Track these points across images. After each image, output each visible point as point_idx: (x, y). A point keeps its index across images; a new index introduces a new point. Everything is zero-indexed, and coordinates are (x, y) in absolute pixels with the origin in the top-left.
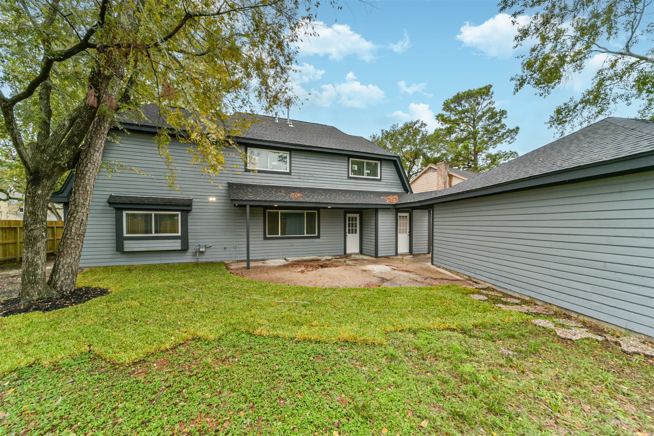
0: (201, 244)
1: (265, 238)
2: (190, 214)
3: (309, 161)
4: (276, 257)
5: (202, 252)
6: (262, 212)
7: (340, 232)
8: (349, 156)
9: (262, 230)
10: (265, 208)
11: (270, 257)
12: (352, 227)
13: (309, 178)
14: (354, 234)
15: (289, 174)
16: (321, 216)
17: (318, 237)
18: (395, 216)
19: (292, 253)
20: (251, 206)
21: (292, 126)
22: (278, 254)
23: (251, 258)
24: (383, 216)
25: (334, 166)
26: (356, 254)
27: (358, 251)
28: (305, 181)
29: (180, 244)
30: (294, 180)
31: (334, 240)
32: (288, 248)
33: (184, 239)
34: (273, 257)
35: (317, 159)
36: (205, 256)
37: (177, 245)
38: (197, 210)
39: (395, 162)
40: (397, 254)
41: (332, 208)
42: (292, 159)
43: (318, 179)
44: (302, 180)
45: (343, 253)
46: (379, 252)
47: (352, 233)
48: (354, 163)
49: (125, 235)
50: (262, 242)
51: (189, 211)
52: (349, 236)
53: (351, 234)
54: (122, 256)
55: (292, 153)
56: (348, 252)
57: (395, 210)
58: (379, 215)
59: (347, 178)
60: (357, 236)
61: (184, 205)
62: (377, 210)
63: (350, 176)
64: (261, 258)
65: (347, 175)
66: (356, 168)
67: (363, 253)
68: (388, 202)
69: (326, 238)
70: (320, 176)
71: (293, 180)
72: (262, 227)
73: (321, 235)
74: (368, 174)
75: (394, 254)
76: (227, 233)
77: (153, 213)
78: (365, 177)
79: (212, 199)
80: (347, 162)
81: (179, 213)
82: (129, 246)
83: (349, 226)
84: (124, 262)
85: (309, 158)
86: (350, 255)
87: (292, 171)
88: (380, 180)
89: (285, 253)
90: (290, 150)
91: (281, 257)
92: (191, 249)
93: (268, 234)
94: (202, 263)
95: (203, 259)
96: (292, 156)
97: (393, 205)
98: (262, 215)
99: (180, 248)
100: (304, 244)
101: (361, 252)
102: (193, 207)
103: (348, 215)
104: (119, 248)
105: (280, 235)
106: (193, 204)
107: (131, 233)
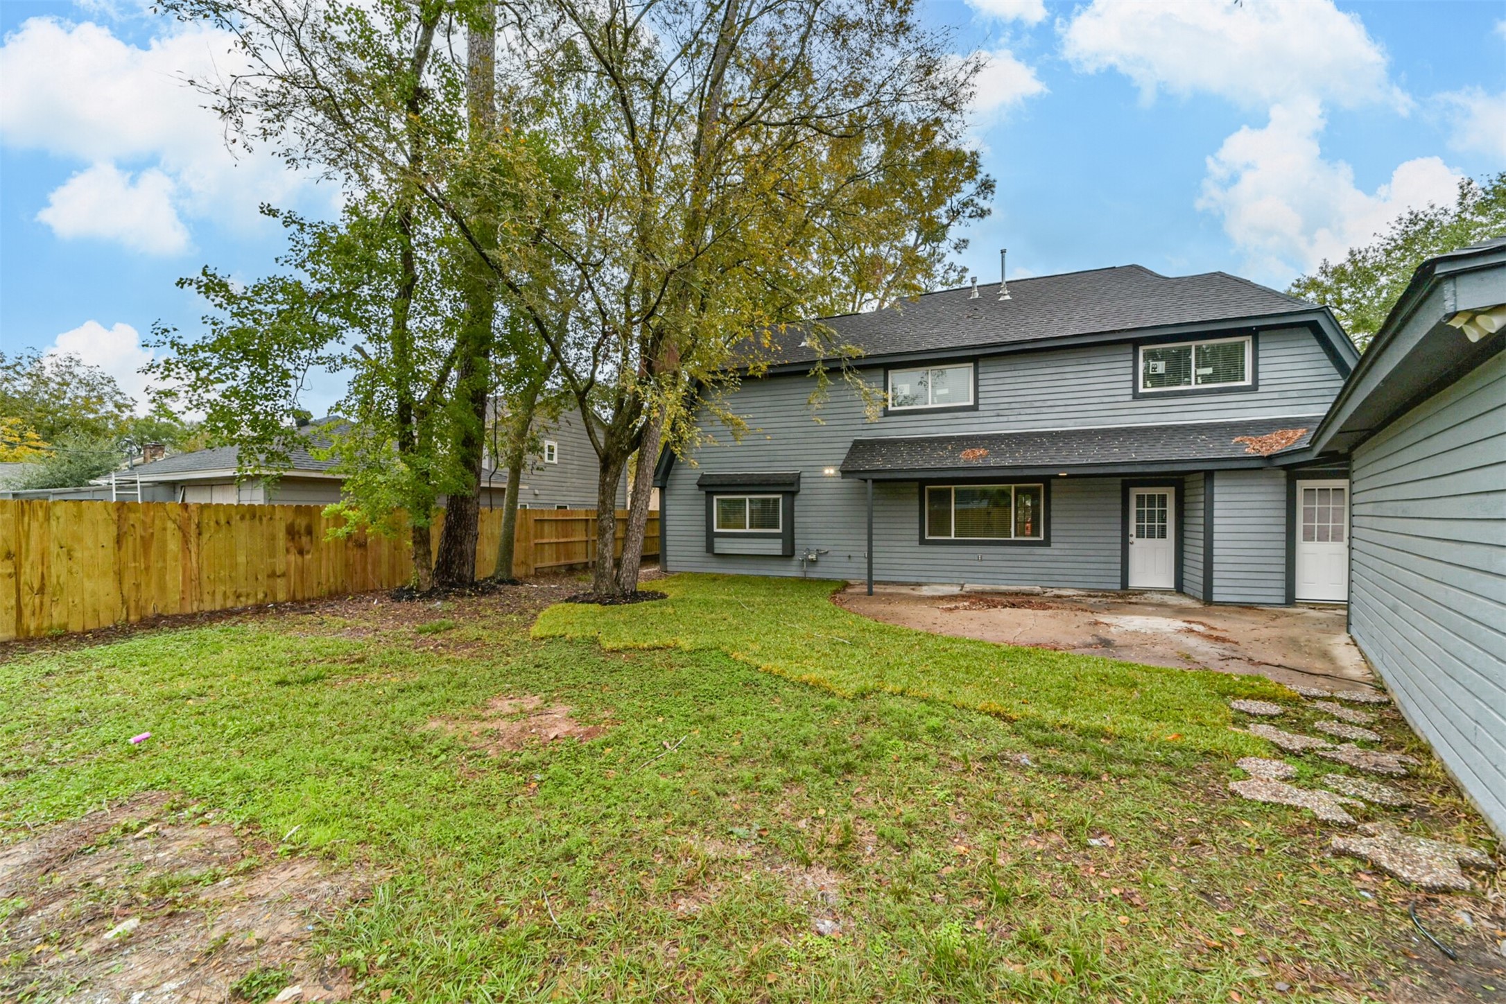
0: (811, 548)
1: (923, 541)
2: (797, 497)
3: (1021, 373)
4: (943, 580)
5: (812, 561)
6: (916, 490)
7: (1112, 533)
8: (1136, 343)
9: (917, 526)
10: (923, 482)
11: (933, 580)
12: (1151, 519)
13: (1022, 411)
14: (1157, 541)
15: (975, 408)
16: (1053, 495)
17: (1047, 543)
18: (1284, 489)
19: (981, 575)
20: (874, 481)
21: (1008, 297)
22: (949, 574)
23: (875, 578)
24: (1227, 490)
25: (1090, 374)
26: (1164, 592)
27: (1172, 586)
28: (1012, 418)
29: (780, 547)
30: (986, 420)
31: (1091, 553)
32: (972, 563)
33: (789, 539)
34: (938, 580)
35: (1044, 364)
36: (818, 569)
37: (776, 547)
38: (808, 492)
39: (1315, 328)
40: (1290, 599)
41: (1069, 477)
42: (980, 376)
43: (1045, 410)
44: (1005, 419)
45: (1118, 587)
46: (1215, 590)
47: (1151, 535)
48: (1151, 356)
49: (716, 530)
50: (917, 549)
51: (793, 494)
52: (1139, 547)
53: (1146, 541)
54: (714, 560)
55: (980, 364)
56: (1135, 582)
57: (1283, 473)
58: (1216, 490)
59: (1130, 398)
60: (1167, 545)
61: (785, 484)
62: (1209, 475)
63: (1141, 390)
64: (913, 580)
65: (1130, 391)
66: (1161, 367)
67: (1185, 590)
68: (1249, 451)
69: (1066, 546)
70: (1049, 403)
71: (981, 420)
72: (917, 520)
73: (1053, 539)
74: (1206, 379)
75: (1282, 600)
76: (852, 531)
77: (747, 497)
78: (1193, 387)
79: (830, 471)
80: (1130, 357)
81: (780, 496)
82: (722, 546)
83: (1140, 517)
84: (715, 568)
85: (1022, 366)
86: (1142, 592)
87: (981, 401)
88: (1254, 388)
89: (964, 575)
90: (975, 360)
91: (955, 581)
92: (799, 555)
93: (930, 534)
94: (811, 580)
95: (815, 573)
96: (980, 370)
97: (1261, 458)
98: (917, 497)
99: (780, 553)
100: (1009, 557)
101: (1179, 588)
102: (802, 486)
103: (1135, 492)
104: (710, 548)
105: (953, 537)
106: (802, 480)
107: (723, 527)
